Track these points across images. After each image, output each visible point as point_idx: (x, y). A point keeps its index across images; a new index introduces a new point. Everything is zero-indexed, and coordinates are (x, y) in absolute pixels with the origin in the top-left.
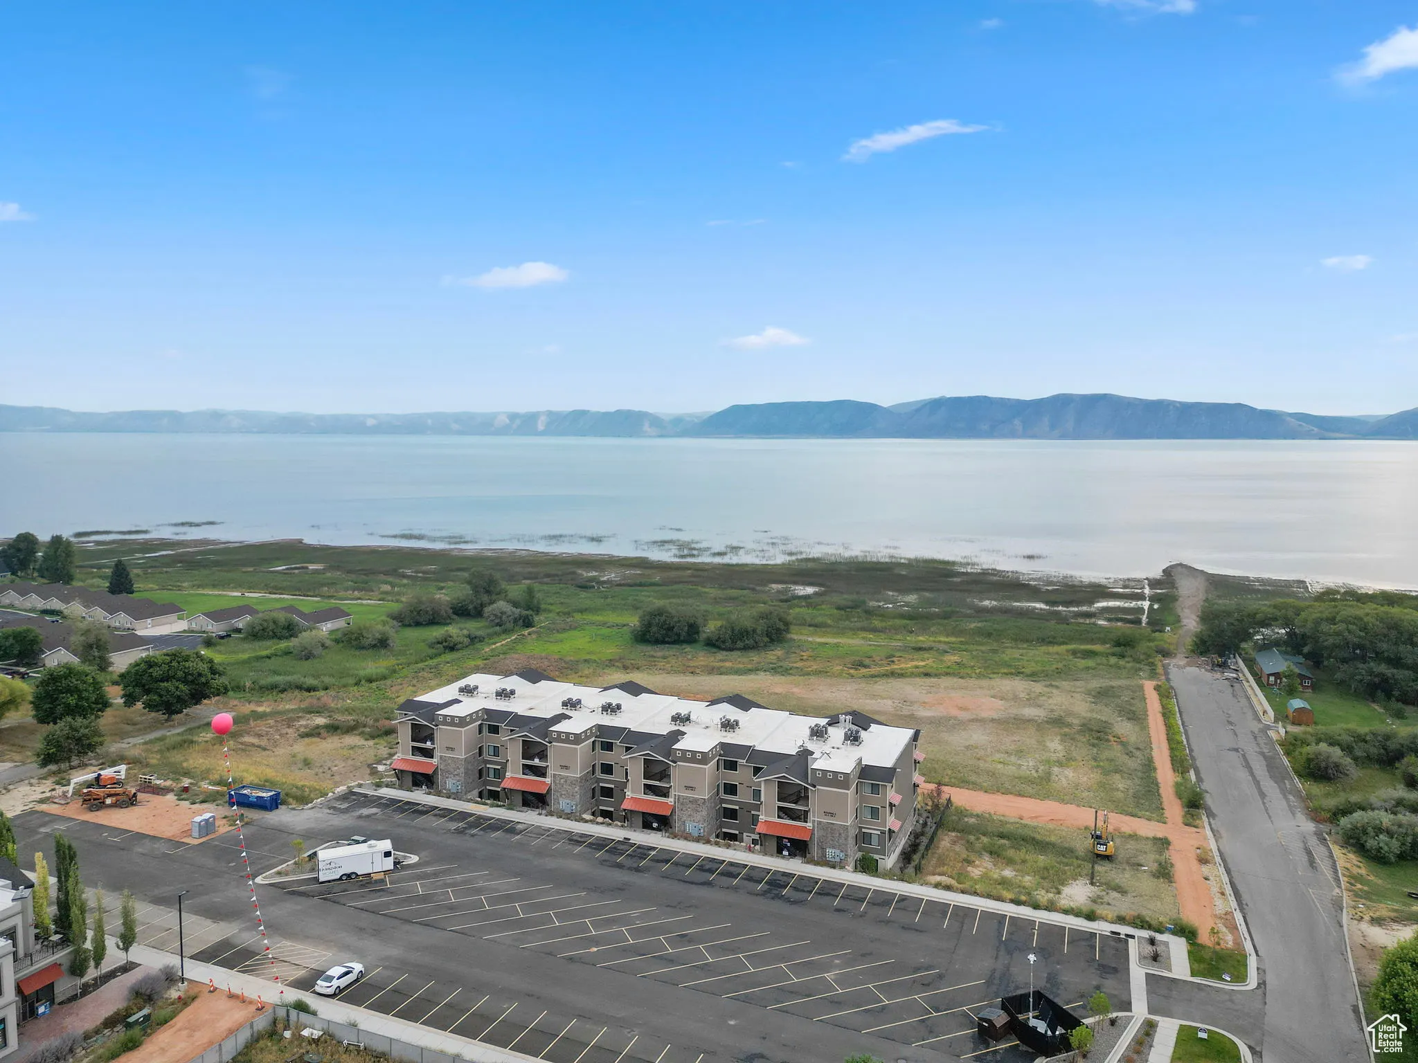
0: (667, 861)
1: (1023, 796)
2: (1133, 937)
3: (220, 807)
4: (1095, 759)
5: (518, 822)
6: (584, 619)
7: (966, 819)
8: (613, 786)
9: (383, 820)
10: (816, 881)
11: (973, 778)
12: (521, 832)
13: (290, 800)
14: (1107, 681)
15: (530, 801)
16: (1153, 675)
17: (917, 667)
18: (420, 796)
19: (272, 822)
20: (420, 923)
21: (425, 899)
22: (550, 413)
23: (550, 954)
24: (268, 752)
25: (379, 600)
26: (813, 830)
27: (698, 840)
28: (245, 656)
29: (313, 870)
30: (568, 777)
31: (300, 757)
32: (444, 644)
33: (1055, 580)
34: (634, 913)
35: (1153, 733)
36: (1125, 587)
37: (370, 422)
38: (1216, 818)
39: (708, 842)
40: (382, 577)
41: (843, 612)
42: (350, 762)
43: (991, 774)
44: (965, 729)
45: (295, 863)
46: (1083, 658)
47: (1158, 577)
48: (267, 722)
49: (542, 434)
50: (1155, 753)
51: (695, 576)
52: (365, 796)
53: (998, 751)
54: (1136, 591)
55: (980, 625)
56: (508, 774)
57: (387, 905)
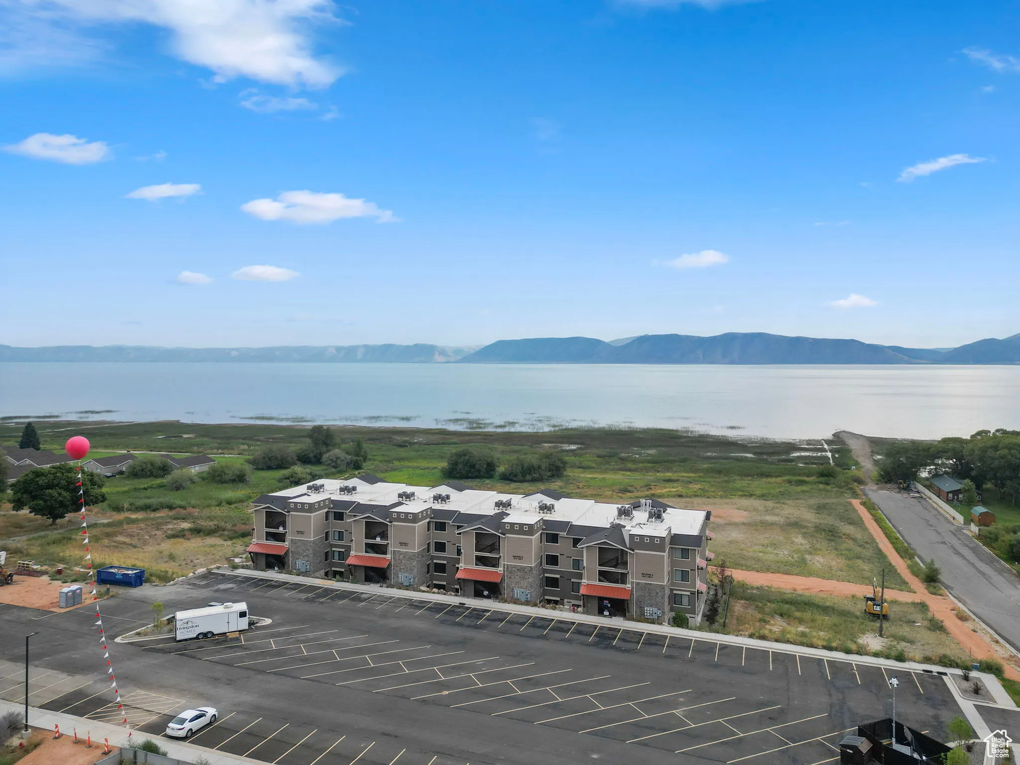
0: (502, 621)
1: (790, 574)
2: (945, 674)
3: (89, 585)
4: (836, 549)
5: (362, 593)
6: (403, 465)
7: (749, 591)
8: (445, 562)
9: (238, 592)
10: (641, 634)
11: (743, 562)
12: (365, 600)
13: (154, 578)
14: (821, 499)
15: (371, 576)
16: (855, 495)
17: (671, 492)
18: (273, 575)
19: (135, 595)
20: (275, 673)
21: (278, 653)
22: (366, 347)
23: (403, 697)
24: (137, 549)
25: (239, 454)
26: (632, 590)
27: (527, 603)
28: (126, 489)
29: (171, 631)
30: (406, 552)
31: (166, 553)
32: (291, 479)
33: (756, 440)
34: (480, 661)
35: (872, 531)
36: (808, 444)
37: (234, 353)
38: (954, 590)
39: (535, 605)
40: (241, 441)
41: (603, 459)
42: (210, 556)
43: (756, 560)
44: (723, 530)
45: (154, 626)
46: (797, 486)
47: (831, 439)
48: (139, 526)
49: (361, 361)
50: (881, 546)
51: (484, 439)
52: (223, 575)
53: (756, 545)
54: (818, 447)
55: (710, 465)
56: (353, 553)
57: (241, 659)
